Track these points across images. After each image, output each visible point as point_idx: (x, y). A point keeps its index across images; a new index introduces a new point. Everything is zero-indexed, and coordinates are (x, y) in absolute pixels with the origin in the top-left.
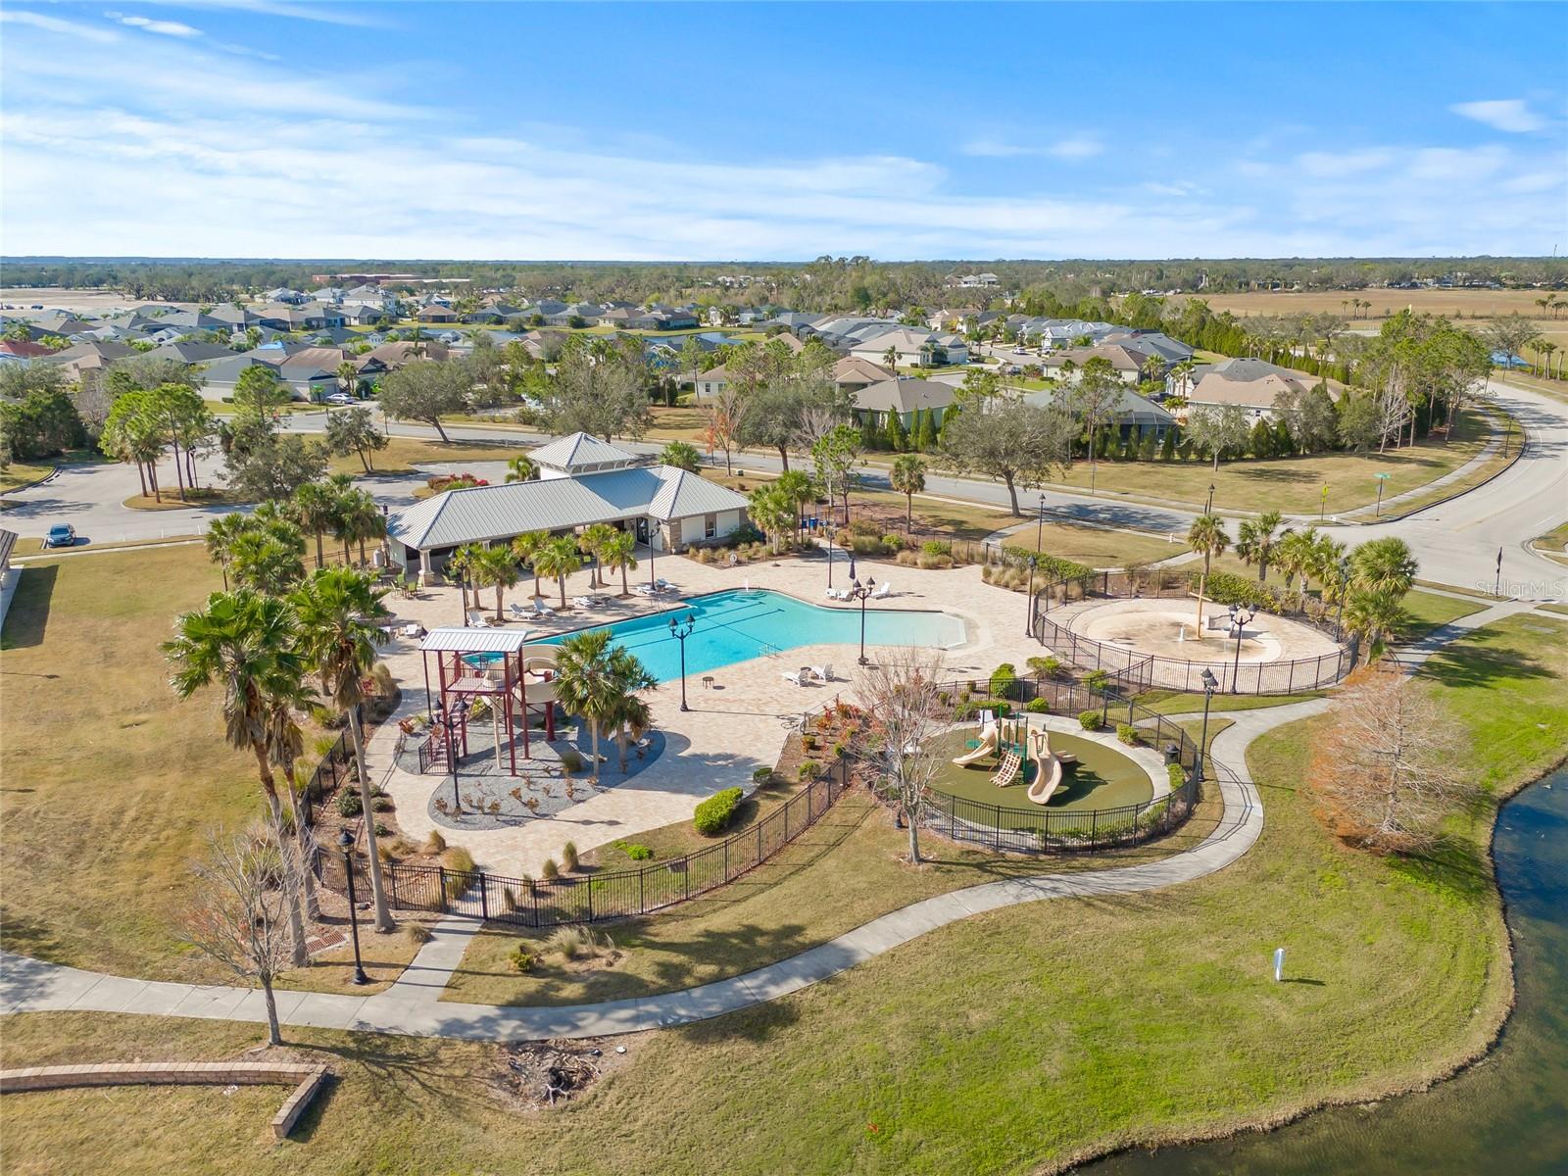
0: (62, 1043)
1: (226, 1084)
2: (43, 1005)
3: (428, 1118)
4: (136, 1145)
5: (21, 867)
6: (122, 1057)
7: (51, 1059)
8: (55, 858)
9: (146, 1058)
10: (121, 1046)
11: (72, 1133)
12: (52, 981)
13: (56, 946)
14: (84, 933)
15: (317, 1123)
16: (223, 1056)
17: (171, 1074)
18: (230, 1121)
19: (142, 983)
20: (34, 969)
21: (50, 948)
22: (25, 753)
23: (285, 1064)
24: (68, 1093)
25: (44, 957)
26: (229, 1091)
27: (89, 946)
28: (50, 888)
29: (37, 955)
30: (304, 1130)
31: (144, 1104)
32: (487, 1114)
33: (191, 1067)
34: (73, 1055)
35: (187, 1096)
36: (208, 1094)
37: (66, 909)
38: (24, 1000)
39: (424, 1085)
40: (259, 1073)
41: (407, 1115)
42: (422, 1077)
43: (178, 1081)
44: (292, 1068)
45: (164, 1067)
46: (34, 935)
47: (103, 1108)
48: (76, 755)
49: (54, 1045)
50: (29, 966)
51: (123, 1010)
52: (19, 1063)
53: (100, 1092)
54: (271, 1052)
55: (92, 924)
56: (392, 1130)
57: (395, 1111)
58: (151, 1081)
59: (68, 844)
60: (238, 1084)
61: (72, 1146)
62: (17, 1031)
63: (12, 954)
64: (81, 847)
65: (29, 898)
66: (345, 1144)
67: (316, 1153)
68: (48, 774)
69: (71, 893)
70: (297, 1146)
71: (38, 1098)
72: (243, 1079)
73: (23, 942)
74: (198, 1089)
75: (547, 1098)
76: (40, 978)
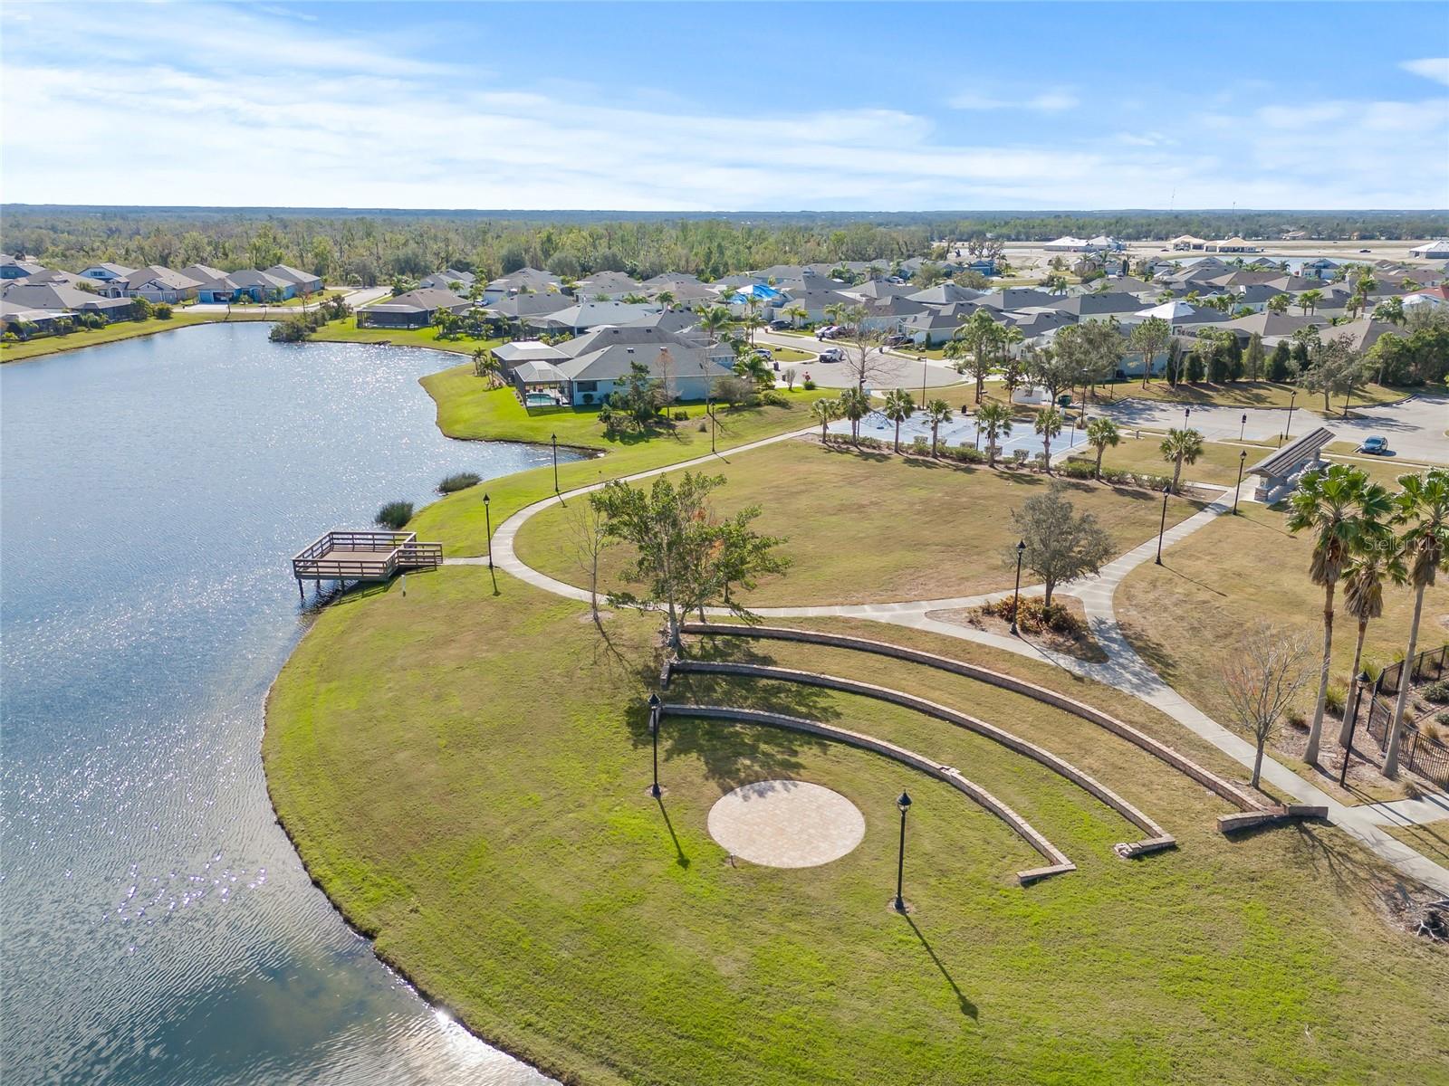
0: (1142, 720)
1: (1211, 789)
2: (1146, 698)
3: (1318, 882)
4: (1144, 785)
5: (1187, 630)
6: (1165, 743)
7: (1131, 723)
8: (1208, 634)
9: (1177, 750)
10: (1168, 738)
11: (1120, 763)
12: (1159, 690)
13: (1173, 676)
14: (1194, 678)
15: (1246, 838)
16: (1218, 774)
17: (1184, 764)
18: (1199, 806)
19: (1204, 717)
20: (1154, 680)
21: (1170, 675)
22: (1239, 575)
23: (1250, 798)
24: (1130, 744)
25: (1164, 678)
26: (1211, 793)
27: (1191, 685)
28: (1193, 648)
29: (1160, 675)
30: (1236, 836)
31: (1161, 771)
32: (1361, 908)
33: (1196, 767)
34: (1143, 728)
35: (1185, 781)
36: (1198, 787)
37: (1193, 661)
38: (1138, 691)
39: (1331, 865)
40: (1232, 794)
41: (1306, 872)
42: (1334, 860)
43: (1186, 771)
44: (1252, 802)
45: (1182, 759)
46: (1167, 665)
47: (1142, 760)
48: (1270, 588)
49: (1137, 718)
50: (1154, 678)
51: (1184, 723)
52: (1117, 717)
53: (1144, 753)
54: (1247, 788)
55: (1200, 676)
56: (1289, 873)
57: (1300, 865)
58: (1173, 763)
59: (1220, 631)
60: (1217, 793)
61: (1114, 766)
62: (1126, 702)
63: (1149, 668)
64: (1227, 636)
65: (1179, 647)
66: (1254, 859)
67: (1233, 851)
68: (1242, 591)
69: (1202, 655)
70: (1225, 840)
71: (1116, 738)
72: (1221, 792)
73: (1159, 665)
74: (1194, 782)
75: (1416, 929)
76: (1154, 686)
